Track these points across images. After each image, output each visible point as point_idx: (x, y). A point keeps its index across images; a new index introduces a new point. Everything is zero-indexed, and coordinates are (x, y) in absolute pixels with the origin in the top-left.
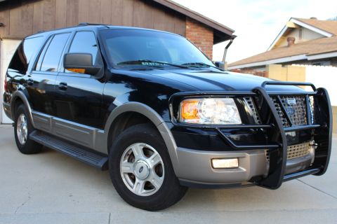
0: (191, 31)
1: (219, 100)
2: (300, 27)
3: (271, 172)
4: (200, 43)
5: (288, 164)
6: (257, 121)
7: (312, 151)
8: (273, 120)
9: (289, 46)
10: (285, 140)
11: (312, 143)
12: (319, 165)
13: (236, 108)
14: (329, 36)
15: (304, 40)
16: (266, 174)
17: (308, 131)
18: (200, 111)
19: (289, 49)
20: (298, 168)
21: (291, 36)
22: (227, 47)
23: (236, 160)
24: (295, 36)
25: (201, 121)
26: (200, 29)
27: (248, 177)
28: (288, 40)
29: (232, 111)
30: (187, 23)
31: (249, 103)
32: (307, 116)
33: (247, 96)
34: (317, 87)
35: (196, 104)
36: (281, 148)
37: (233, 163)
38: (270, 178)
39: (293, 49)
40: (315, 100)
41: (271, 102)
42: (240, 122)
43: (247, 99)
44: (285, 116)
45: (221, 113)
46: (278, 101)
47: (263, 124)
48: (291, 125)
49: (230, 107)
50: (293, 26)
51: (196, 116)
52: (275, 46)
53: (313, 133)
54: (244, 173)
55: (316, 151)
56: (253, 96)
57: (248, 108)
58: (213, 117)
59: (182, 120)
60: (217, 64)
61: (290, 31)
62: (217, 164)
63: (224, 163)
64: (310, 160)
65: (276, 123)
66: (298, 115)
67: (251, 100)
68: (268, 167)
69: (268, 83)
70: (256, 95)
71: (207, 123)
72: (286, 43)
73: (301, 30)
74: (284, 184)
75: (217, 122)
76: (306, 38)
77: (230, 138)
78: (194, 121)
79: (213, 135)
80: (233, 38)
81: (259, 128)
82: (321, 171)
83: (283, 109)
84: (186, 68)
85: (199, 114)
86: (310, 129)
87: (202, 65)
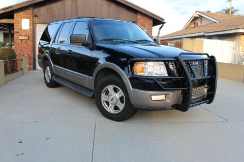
0: (140, 19)
1: (156, 63)
2: (202, 16)
3: (183, 102)
4: (145, 26)
5: (192, 98)
6: (176, 74)
7: (206, 90)
8: (185, 74)
9: (195, 27)
10: (191, 84)
11: (206, 86)
12: (209, 98)
13: (165, 67)
14: (217, 22)
15: (203, 24)
16: (180, 103)
17: (204, 80)
18: (145, 68)
19: (194, 29)
20: (198, 100)
21: (196, 21)
22: (160, 28)
23: (164, 96)
24: (198, 21)
25: (146, 74)
26: (145, 18)
27: (171, 104)
28: (194, 24)
29: (163, 69)
30: (138, 14)
31: (172, 64)
32: (204, 72)
33: (171, 61)
34: (210, 55)
35: (143, 65)
36: (189, 90)
37: (162, 97)
38: (183, 105)
39: (197, 29)
40: (208, 63)
41: (184, 64)
42: (167, 75)
43: (171, 62)
44: (192, 72)
45: (157, 70)
46: (188, 64)
47: (180, 76)
48: (195, 77)
49: (162, 66)
50: (197, 16)
51: (142, 71)
52: (187, 27)
53: (206, 80)
54: (168, 102)
55: (208, 91)
56: (174, 61)
57: (171, 67)
58: (152, 72)
59: (135, 74)
60: (155, 40)
61: (195, 18)
62: (154, 98)
63: (157, 97)
64: (205, 95)
65: (187, 76)
66: (199, 71)
67: (173, 63)
68: (182, 99)
69: (183, 54)
70: (176, 60)
71: (148, 75)
72: (193, 26)
73: (201, 19)
74: (190, 109)
75: (154, 75)
76: (204, 23)
77: (161, 84)
78: (142, 74)
79: (152, 82)
80: (164, 23)
81: (177, 79)
82: (210, 102)
83: (190, 68)
84: (138, 43)
85: (145, 70)
86: (205, 79)
87: (146, 41)
